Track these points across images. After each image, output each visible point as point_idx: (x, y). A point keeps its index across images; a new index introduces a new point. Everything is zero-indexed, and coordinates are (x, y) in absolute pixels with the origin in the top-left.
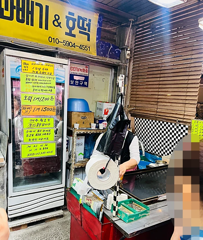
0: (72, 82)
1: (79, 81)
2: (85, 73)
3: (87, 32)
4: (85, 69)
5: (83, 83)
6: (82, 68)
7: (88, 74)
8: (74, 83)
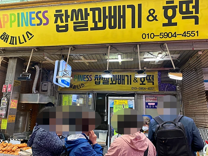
0: (147, 106)
1: (152, 105)
2: (155, 101)
3: (152, 81)
4: (155, 99)
5: (155, 106)
6: (153, 99)
7: (157, 101)
8: (149, 107)
